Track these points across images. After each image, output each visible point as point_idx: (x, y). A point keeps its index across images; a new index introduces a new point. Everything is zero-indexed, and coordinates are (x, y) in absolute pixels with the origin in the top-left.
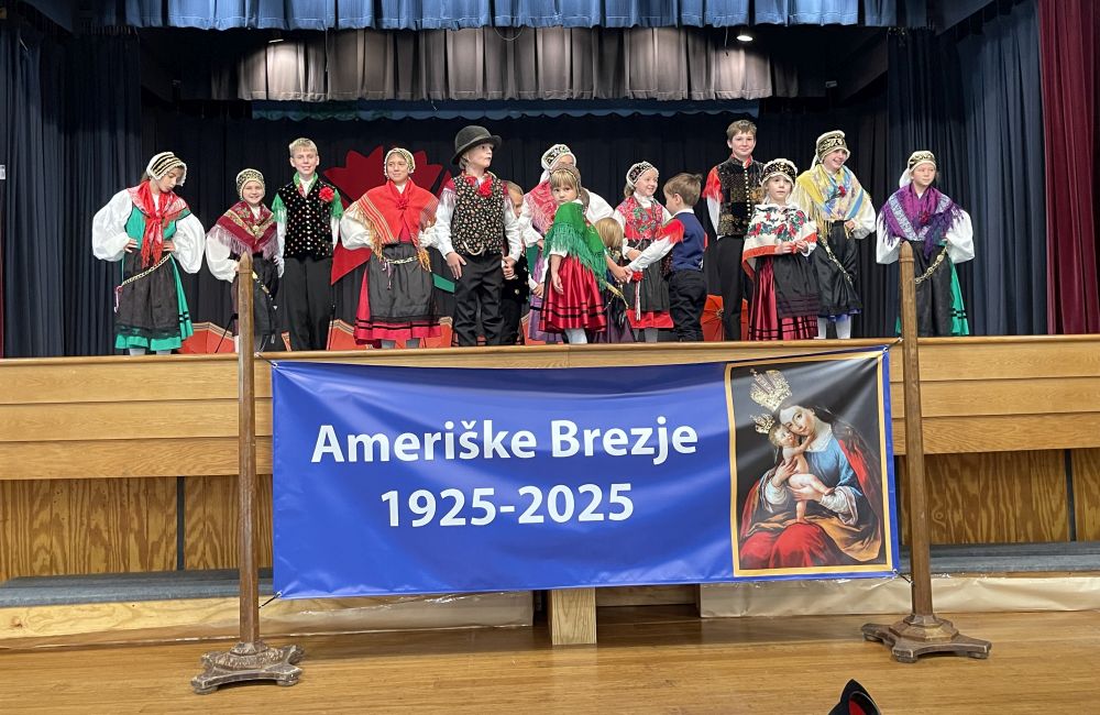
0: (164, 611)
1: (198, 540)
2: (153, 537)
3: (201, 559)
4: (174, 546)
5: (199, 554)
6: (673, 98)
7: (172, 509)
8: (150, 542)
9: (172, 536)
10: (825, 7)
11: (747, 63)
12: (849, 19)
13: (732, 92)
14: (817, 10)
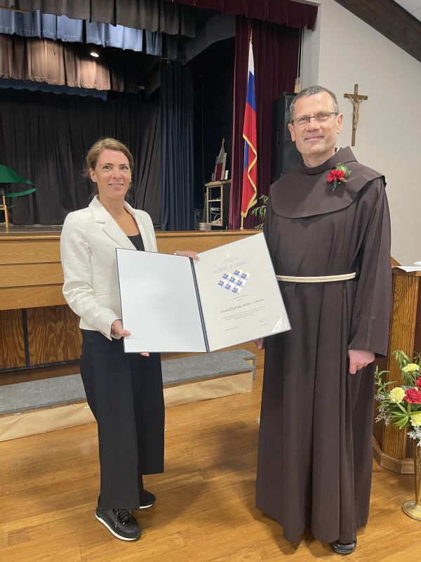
6: (57, 83)
10: (124, 37)
11: (97, 71)
12: (138, 48)
13: (89, 85)
14: (120, 40)
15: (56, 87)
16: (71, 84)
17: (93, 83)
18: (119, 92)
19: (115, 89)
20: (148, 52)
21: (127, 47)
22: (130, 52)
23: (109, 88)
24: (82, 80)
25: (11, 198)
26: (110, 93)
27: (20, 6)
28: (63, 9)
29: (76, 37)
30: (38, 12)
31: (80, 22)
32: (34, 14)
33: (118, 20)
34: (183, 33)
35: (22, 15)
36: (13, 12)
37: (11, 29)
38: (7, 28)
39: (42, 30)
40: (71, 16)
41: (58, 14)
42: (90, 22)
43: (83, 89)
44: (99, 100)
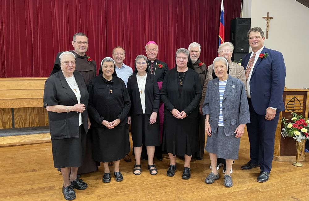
0: (11, 138)
1: (18, 121)
2: (6, 120)
3: (19, 125)
4: (11, 123)
5: (18, 124)
7: (10, 114)
8: (5, 121)
9: (11, 120)
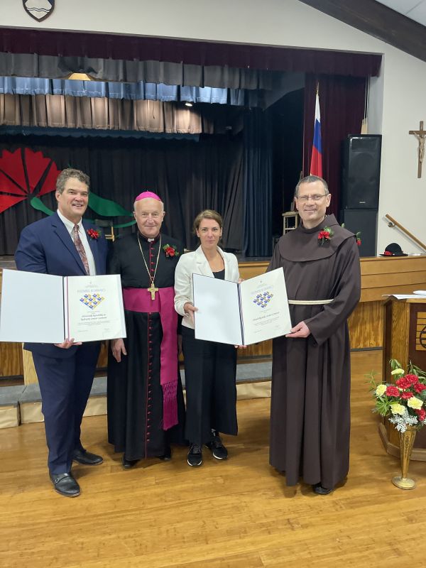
6: (157, 131)
10: (212, 95)
11: (191, 117)
12: (223, 101)
13: (184, 130)
14: (208, 96)
15: (156, 134)
16: (169, 131)
17: (187, 128)
18: (209, 134)
19: (206, 131)
20: (232, 104)
21: (214, 101)
22: (217, 105)
23: (200, 131)
24: (178, 128)
25: (118, 229)
26: (201, 135)
27: (128, 79)
28: (161, 78)
29: (173, 97)
30: (142, 82)
31: (175, 88)
32: (138, 84)
33: (205, 83)
34: (260, 87)
35: (130, 86)
36: (122, 84)
37: (120, 96)
38: (117, 94)
39: (145, 93)
40: (167, 83)
41: (157, 82)
42: (183, 86)
43: (179, 134)
44: (193, 142)
